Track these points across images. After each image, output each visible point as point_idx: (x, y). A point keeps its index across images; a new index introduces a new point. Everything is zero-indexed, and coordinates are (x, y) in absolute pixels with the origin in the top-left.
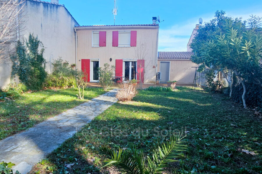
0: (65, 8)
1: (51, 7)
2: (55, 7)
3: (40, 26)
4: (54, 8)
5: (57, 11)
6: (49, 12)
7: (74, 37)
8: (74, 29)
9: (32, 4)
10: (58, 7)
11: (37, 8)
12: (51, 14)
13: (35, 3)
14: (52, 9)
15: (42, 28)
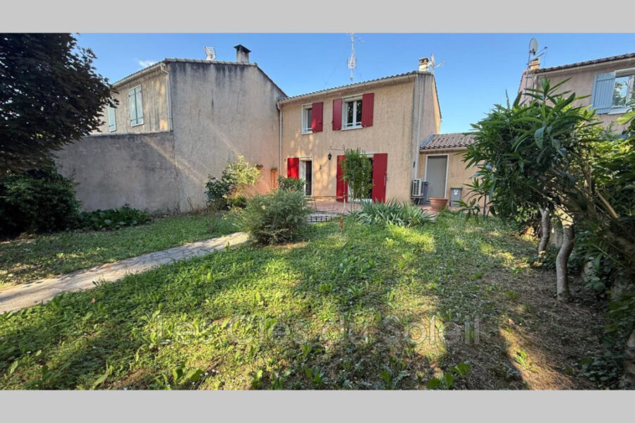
0: (258, 68)
1: (230, 71)
2: (238, 68)
3: (211, 104)
4: (236, 72)
5: (242, 77)
6: (227, 79)
7: (276, 118)
8: (277, 106)
9: (195, 67)
10: (246, 69)
11: (205, 75)
12: (231, 81)
13: (201, 67)
14: (233, 73)
15: (213, 109)
